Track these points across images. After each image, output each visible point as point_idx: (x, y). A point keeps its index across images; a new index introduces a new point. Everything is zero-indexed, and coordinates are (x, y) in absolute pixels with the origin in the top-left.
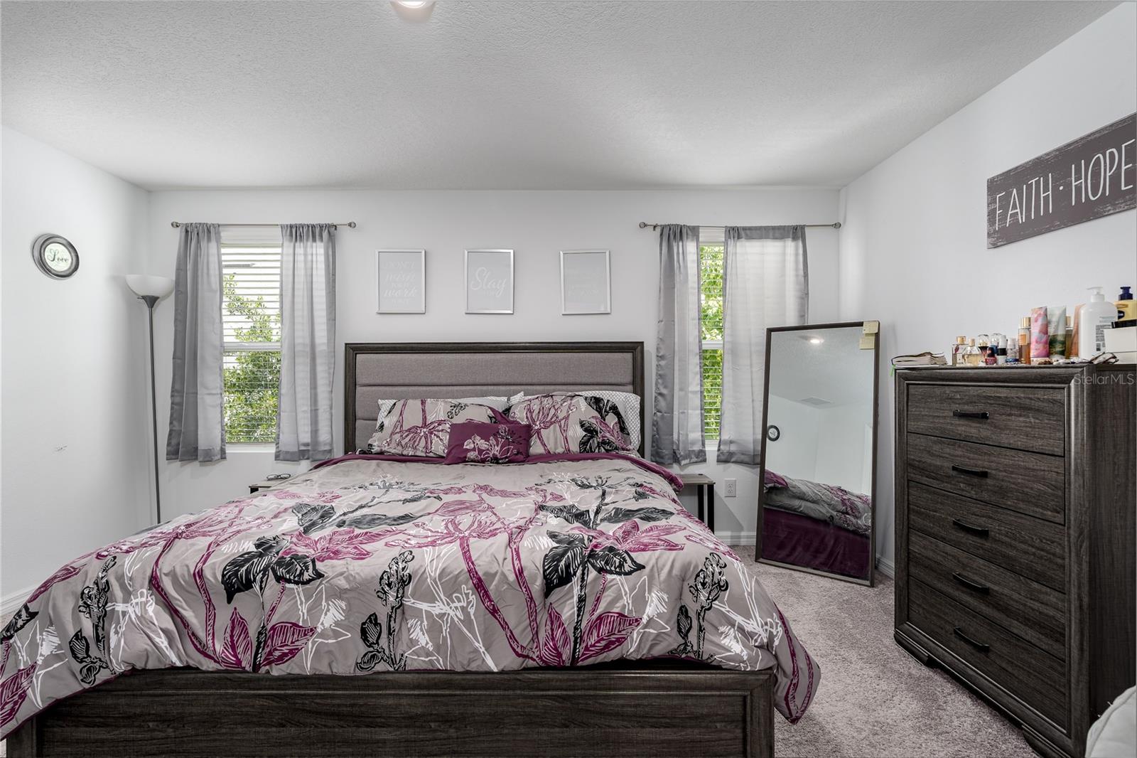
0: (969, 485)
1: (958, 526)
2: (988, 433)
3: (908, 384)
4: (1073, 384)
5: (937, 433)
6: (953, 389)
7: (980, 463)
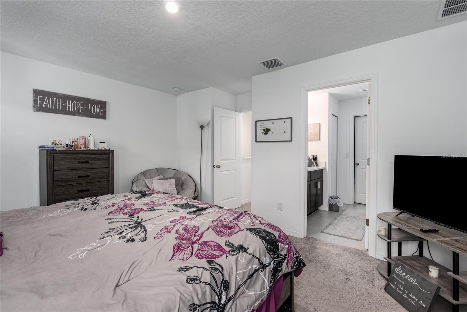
0: (83, 180)
1: (79, 191)
2: (89, 166)
3: (53, 155)
4: (110, 154)
5: (69, 169)
6: (76, 156)
7: (87, 173)
